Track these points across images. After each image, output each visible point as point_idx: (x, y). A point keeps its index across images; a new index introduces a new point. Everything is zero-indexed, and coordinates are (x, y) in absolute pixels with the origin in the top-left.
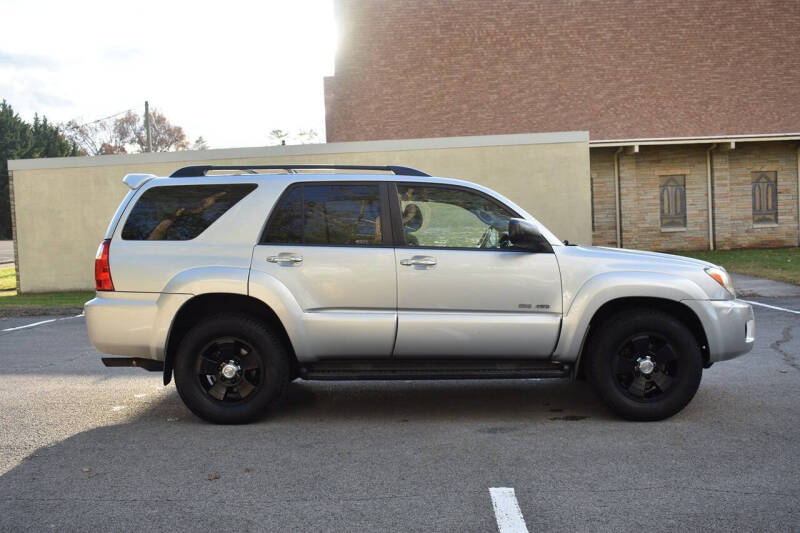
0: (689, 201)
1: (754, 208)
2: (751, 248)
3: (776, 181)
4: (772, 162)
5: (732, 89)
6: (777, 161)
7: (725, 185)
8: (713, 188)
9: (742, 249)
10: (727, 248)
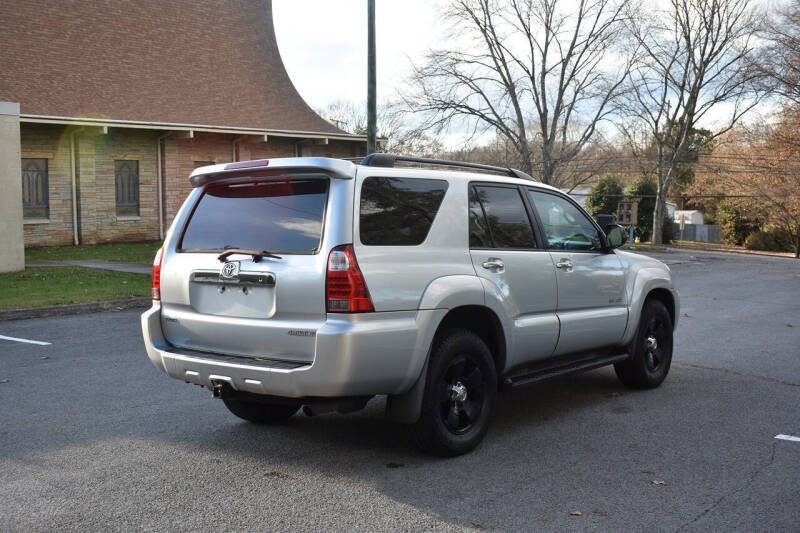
0: (52, 189)
1: (117, 199)
2: (115, 243)
3: (138, 172)
4: (135, 150)
5: (74, 65)
6: (138, 151)
7: (90, 173)
8: (77, 176)
9: (106, 243)
10: (93, 242)
